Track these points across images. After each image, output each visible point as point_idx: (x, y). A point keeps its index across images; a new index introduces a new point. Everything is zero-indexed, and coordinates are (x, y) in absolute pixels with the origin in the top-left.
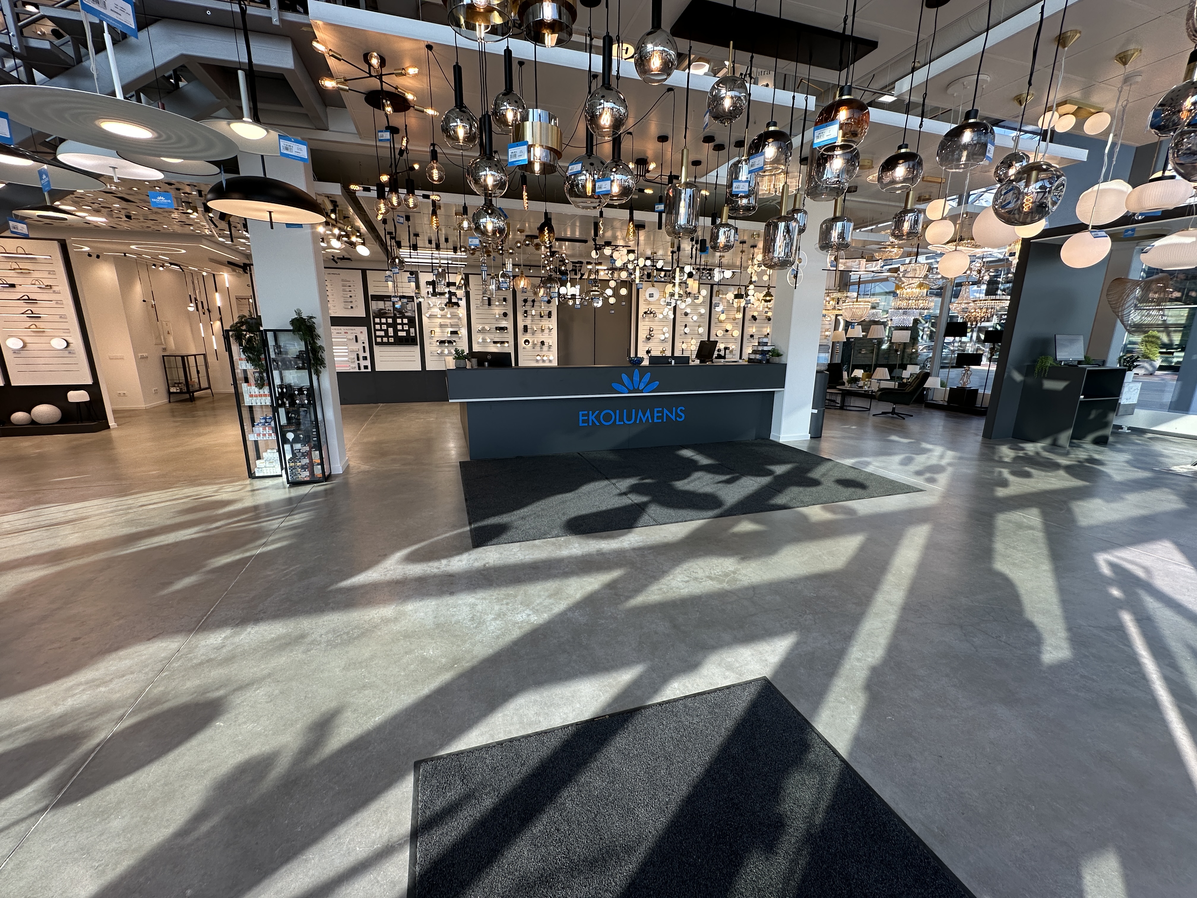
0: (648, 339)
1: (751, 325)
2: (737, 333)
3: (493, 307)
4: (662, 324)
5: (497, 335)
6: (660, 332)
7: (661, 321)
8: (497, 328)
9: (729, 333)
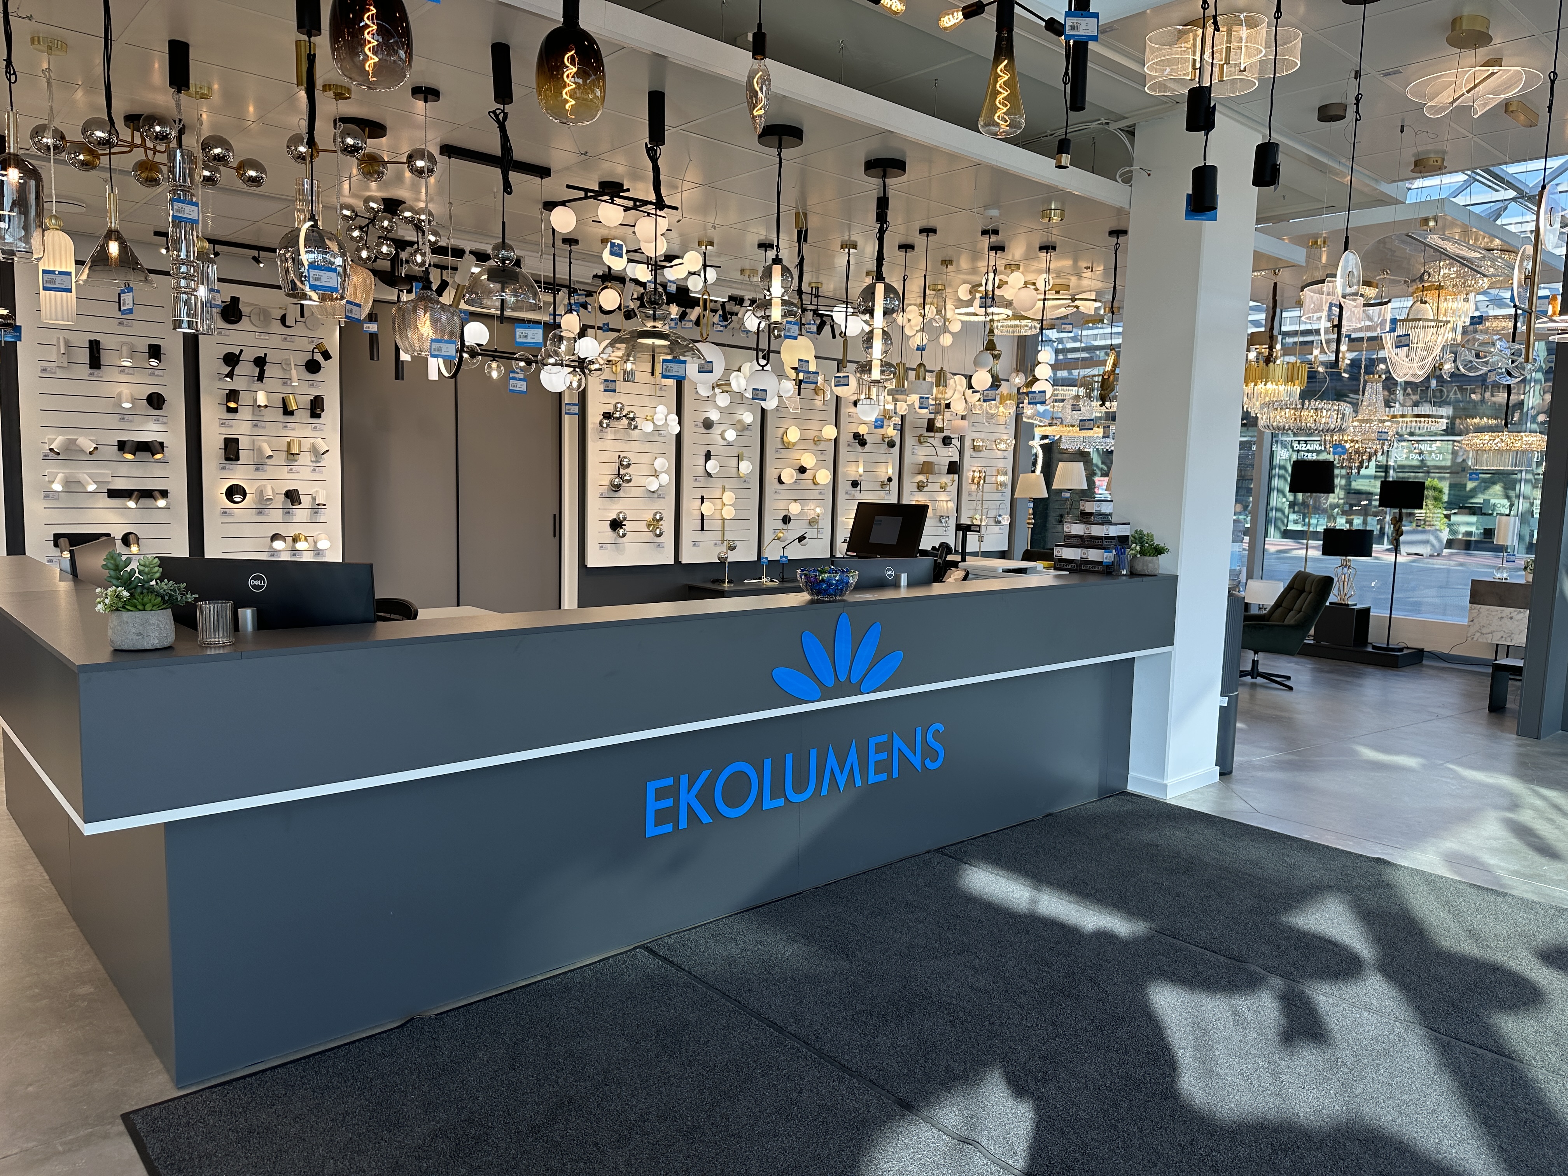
0: (616, 488)
1: (852, 457)
2: (824, 477)
3: (106, 373)
4: (647, 447)
5: (124, 469)
6: (645, 470)
7: (646, 439)
8: (122, 446)
9: (808, 475)
